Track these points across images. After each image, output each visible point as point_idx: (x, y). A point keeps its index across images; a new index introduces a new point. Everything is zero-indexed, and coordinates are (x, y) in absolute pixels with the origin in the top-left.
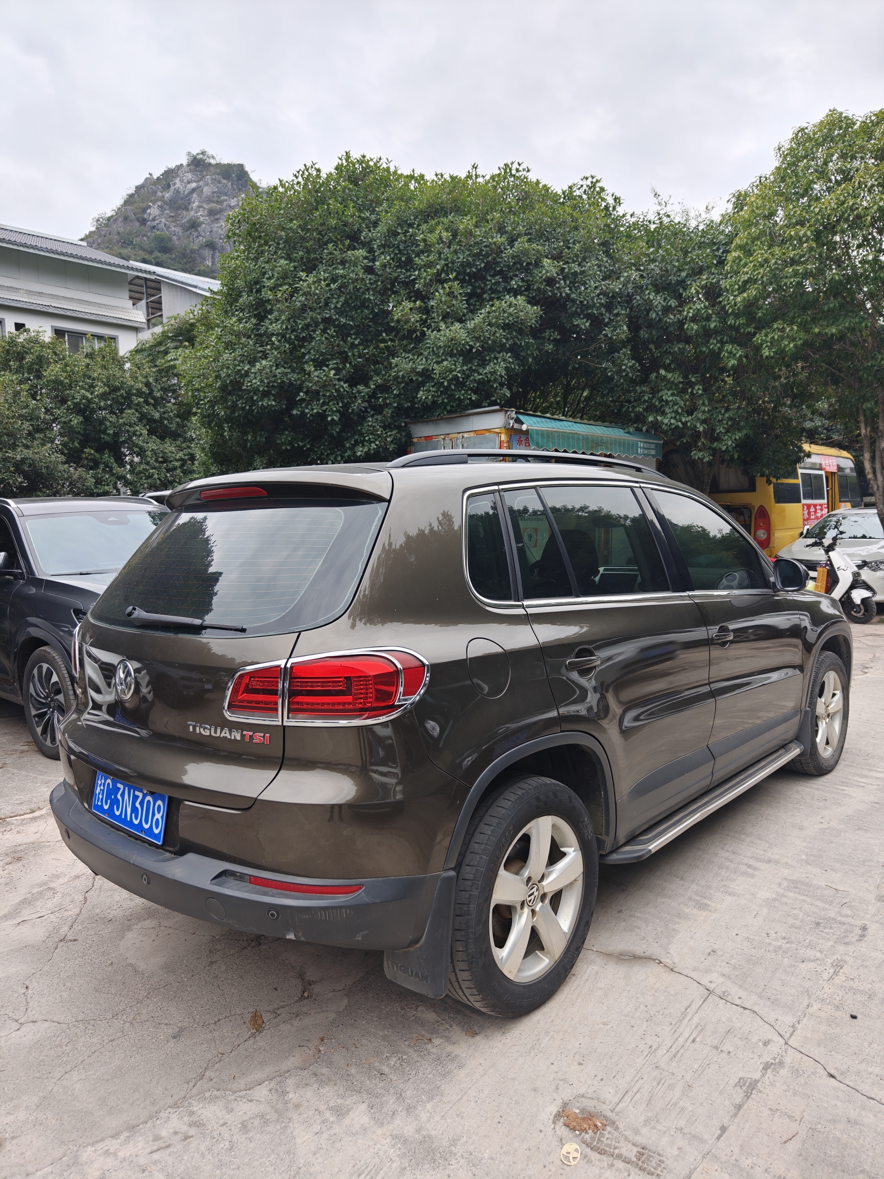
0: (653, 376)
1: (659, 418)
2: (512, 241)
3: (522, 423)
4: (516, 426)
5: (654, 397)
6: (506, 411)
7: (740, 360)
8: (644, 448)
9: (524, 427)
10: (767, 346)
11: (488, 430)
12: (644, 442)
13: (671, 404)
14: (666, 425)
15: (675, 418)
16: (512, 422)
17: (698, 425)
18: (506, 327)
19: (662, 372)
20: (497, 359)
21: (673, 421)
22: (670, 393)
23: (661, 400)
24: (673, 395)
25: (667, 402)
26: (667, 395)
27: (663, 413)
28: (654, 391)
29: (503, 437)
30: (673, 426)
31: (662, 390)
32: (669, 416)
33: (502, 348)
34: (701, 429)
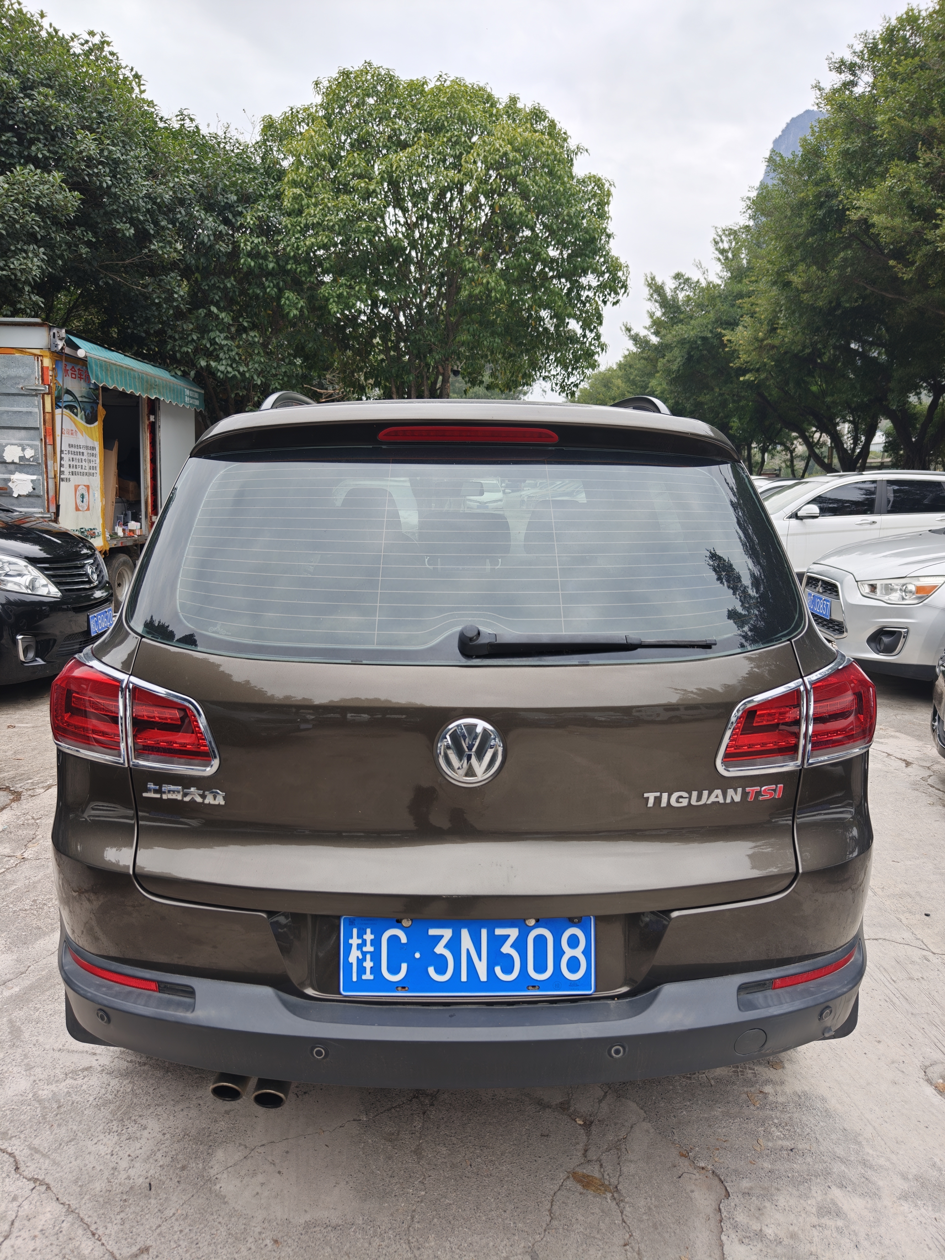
0: (202, 312)
1: (213, 364)
2: (27, 87)
3: (77, 348)
4: (67, 350)
5: (203, 338)
6: (50, 328)
7: (301, 310)
8: (190, 397)
9: (81, 353)
10: (334, 301)
11: (21, 350)
12: (190, 390)
13: (225, 349)
14: (222, 372)
15: (231, 366)
16: (61, 344)
17: (255, 377)
18: (38, 209)
19: (214, 309)
20: (26, 252)
21: (229, 369)
22: (222, 336)
23: (213, 342)
24: (226, 338)
25: (221, 347)
26: (221, 339)
27: (218, 359)
28: (203, 330)
29: (47, 362)
30: (230, 375)
31: (212, 330)
32: (224, 362)
33: (32, 238)
34: (259, 382)
